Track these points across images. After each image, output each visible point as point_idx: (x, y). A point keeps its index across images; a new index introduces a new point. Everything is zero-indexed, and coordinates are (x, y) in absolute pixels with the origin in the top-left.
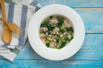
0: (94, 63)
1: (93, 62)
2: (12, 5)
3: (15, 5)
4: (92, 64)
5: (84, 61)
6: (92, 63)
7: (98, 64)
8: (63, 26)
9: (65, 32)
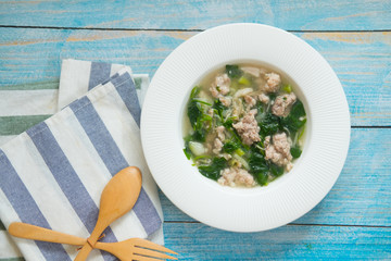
0: (370, 236)
1: (369, 232)
2: (38, 128)
3: (47, 121)
4: (362, 242)
5: (333, 229)
6: (362, 235)
7: (384, 241)
8: (242, 162)
9: (222, 152)
